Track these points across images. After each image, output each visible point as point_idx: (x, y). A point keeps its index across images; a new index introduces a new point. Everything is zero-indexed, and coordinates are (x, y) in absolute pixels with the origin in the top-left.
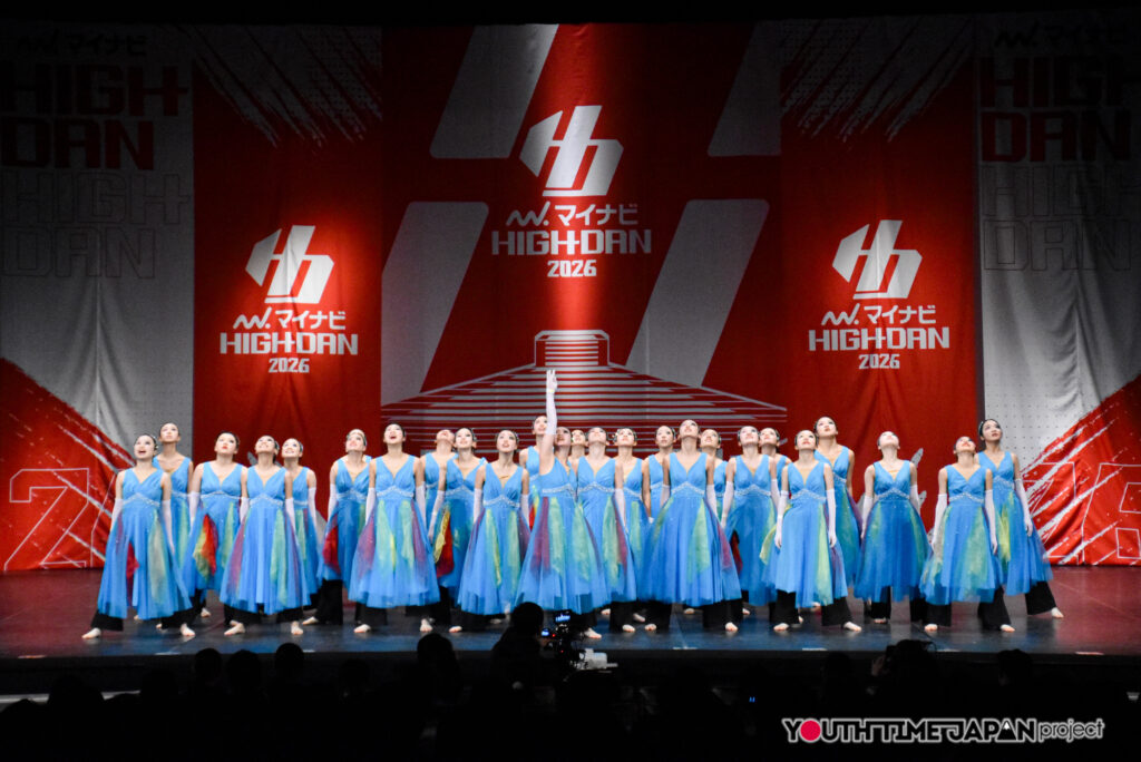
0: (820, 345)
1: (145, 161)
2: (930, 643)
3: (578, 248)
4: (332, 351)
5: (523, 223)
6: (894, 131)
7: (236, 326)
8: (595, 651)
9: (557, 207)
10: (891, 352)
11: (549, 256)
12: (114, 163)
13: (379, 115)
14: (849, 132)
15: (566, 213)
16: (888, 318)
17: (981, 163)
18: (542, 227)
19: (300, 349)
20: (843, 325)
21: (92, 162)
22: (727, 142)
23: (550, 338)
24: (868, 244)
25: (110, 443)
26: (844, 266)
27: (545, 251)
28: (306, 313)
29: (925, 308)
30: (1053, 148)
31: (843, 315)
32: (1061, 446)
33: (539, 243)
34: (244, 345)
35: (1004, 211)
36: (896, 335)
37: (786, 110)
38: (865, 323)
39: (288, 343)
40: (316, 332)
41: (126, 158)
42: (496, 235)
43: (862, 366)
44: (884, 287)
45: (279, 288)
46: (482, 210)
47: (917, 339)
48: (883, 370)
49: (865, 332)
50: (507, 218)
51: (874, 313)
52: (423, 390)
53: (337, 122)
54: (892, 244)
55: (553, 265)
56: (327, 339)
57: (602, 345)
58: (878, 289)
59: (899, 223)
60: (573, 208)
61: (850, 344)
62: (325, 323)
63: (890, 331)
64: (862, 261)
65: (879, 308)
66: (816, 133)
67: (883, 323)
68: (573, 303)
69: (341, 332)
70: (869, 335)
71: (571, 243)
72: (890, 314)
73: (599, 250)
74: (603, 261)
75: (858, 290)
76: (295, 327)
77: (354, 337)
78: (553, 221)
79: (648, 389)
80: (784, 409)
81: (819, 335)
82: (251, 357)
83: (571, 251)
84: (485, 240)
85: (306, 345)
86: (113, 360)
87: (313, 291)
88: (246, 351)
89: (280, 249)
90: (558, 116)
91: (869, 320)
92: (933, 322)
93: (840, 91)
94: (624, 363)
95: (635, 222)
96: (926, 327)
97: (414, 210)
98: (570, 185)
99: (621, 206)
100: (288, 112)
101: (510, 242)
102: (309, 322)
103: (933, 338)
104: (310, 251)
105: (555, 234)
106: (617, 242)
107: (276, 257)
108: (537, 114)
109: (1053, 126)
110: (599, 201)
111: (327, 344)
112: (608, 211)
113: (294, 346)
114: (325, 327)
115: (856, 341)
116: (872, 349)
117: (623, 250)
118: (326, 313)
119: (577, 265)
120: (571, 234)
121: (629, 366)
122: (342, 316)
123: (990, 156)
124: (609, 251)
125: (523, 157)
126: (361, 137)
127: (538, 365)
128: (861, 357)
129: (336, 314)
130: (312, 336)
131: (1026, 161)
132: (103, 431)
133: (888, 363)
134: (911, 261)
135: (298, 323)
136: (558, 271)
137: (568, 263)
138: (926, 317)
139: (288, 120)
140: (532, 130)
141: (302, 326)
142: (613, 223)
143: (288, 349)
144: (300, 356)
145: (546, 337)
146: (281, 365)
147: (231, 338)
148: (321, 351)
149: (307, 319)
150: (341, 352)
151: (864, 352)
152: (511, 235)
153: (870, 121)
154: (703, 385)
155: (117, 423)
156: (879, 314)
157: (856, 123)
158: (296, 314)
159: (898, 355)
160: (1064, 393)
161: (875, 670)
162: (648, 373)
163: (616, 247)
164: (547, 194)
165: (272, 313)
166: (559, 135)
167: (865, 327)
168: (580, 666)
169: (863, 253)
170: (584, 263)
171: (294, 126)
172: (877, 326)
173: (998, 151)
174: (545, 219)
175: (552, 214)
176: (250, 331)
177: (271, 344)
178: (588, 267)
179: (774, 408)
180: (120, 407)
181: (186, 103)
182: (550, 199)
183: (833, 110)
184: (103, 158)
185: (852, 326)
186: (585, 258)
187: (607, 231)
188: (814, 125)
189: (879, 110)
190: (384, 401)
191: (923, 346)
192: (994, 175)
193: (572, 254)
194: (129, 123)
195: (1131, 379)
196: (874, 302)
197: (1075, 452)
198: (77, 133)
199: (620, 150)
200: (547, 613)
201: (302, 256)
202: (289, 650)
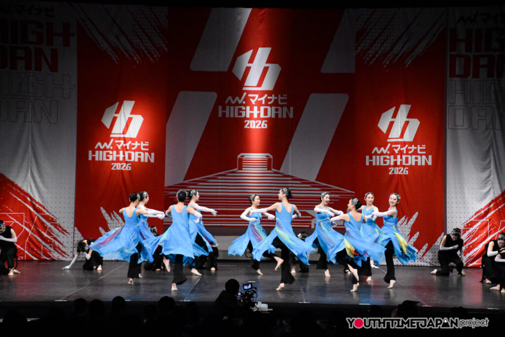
0: (371, 163)
1: (54, 68)
2: (419, 302)
3: (259, 115)
4: (142, 160)
5: (233, 102)
6: (409, 62)
7: (96, 147)
8: (262, 303)
9: (250, 95)
10: (404, 166)
11: (245, 118)
12: (38, 68)
13: (166, 49)
14: (387, 63)
15: (253, 98)
16: (403, 150)
17: (448, 78)
18: (242, 104)
19: (127, 159)
20: (382, 154)
21: (28, 67)
22: (329, 67)
23: (245, 157)
24: (394, 116)
25: (35, 201)
26: (383, 126)
27: (243, 116)
28: (130, 142)
29: (421, 146)
30: (483, 72)
31: (382, 149)
32: (483, 212)
33: (240, 112)
34: (100, 156)
35: (459, 101)
36: (407, 159)
37: (358, 52)
38: (392, 152)
39: (121, 156)
40: (134, 151)
41: (44, 66)
42: (220, 107)
43: (390, 173)
44: (402, 136)
45: (117, 130)
46: (213, 96)
47: (417, 160)
48: (400, 175)
49: (392, 157)
50: (225, 100)
51: (396, 148)
52: (185, 180)
53: (146, 52)
54: (406, 116)
55: (247, 122)
56: (140, 155)
57: (269, 160)
58: (399, 137)
59: (409, 106)
60: (257, 96)
61: (385, 162)
62: (139, 147)
63: (404, 157)
64: (392, 124)
65: (399, 146)
66: (371, 63)
67: (401, 153)
68: (256, 140)
69: (147, 151)
70: (394, 159)
71: (255, 112)
72: (404, 149)
73: (269, 116)
74: (270, 121)
75: (389, 137)
76: (124, 149)
77: (153, 154)
78: (247, 102)
79: (290, 182)
80: (354, 192)
81: (371, 158)
82: (103, 162)
83: (255, 116)
84: (215, 110)
85: (130, 157)
86: (37, 162)
88: (101, 159)
89: (118, 112)
90: (250, 52)
91: (394, 151)
92: (425, 153)
93: (383, 43)
94: (279, 170)
95: (286, 103)
96: (421, 155)
97: (182, 94)
98: (256, 85)
99: (279, 96)
100: (122, 46)
101: (227, 111)
102: (131, 146)
103: (424, 160)
104: (132, 113)
105: (248, 107)
106: (277, 112)
107: (116, 115)
108: (241, 50)
109: (484, 61)
110: (269, 93)
111: (139, 157)
112: (273, 98)
113: (124, 158)
114: (139, 149)
115: (388, 161)
116: (395, 165)
117: (280, 116)
118: (139, 142)
119: (258, 122)
120: (256, 108)
121: (281, 171)
122: (147, 144)
123: (453, 75)
124: (273, 116)
125: (234, 71)
126: (157, 59)
127: (239, 169)
128: (390, 169)
129: (144, 143)
130: (133, 153)
131: (470, 77)
132: (32, 196)
133: (402, 172)
134: (415, 124)
135: (126, 147)
136: (249, 125)
137: (254, 122)
138: (421, 150)
139: (123, 51)
140: (238, 58)
141: (128, 148)
142: (275, 103)
143: (121, 159)
144: (127, 162)
145: (243, 156)
146: (118, 167)
147: (94, 153)
148: (137, 160)
149: (130, 145)
150: (146, 161)
151: (392, 166)
152: (227, 108)
153: (397, 59)
154: (316, 180)
155: (39, 192)
156: (399, 149)
157: (391, 58)
158: (125, 143)
159: (407, 168)
160: (485, 187)
162: (290, 174)
163: (277, 115)
164: (244, 89)
165: (114, 142)
166: (251, 61)
167: (392, 155)
168: (255, 309)
169: (393, 120)
170: (262, 122)
171: (126, 54)
172: (398, 154)
173: (457, 73)
174: (243, 100)
175: (247, 99)
176: (103, 150)
177: (113, 156)
178: (263, 124)
179: (349, 191)
180: (38, 180)
181: (73, 41)
182: (245, 91)
183: (380, 52)
184: (33, 65)
185: (386, 154)
186: (262, 119)
187: (272, 107)
188: (371, 59)
189: (402, 52)
190: (166, 185)
191: (419, 164)
192: (454, 86)
193: (256, 118)
194: (46, 49)
196: (397, 143)
197: (490, 215)
198: (20, 53)
199: (280, 69)
200: (241, 285)
201: (128, 115)
202: (119, 300)
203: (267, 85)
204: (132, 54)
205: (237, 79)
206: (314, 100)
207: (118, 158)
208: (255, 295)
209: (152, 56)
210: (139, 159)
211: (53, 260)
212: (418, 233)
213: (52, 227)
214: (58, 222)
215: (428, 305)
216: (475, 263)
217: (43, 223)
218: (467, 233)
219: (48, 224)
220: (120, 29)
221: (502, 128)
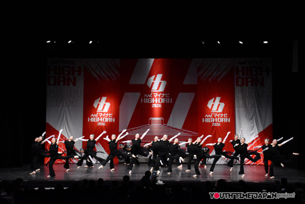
0: (205, 121)
1: (74, 84)
2: (226, 180)
3: (158, 102)
4: (110, 121)
5: (147, 97)
6: (219, 80)
7: (91, 116)
8: (160, 181)
9: (154, 94)
10: (218, 123)
11: (152, 103)
12: (68, 85)
13: (119, 76)
14: (211, 80)
15: (155, 95)
16: (218, 116)
17: (236, 86)
18: (151, 98)
19: (103, 121)
20: (209, 117)
21: (64, 84)
22: (187, 81)
24: (214, 102)
25: (66, 139)
26: (209, 105)
28: (105, 114)
29: (225, 114)
30: (250, 84)
31: (209, 115)
33: (150, 101)
34: (93, 120)
35: (240, 96)
36: (220, 119)
37: (198, 75)
38: (214, 117)
39: (101, 120)
40: (107, 117)
41: (71, 83)
42: (142, 99)
43: (213, 125)
44: (217, 110)
45: (100, 109)
48: (217, 126)
49: (213, 119)
50: (144, 96)
51: (215, 115)
53: (111, 77)
54: (219, 101)
56: (109, 119)
57: (162, 120)
59: (220, 98)
60: (157, 94)
61: (210, 121)
62: (108, 116)
63: (218, 119)
64: (213, 105)
65: (216, 114)
66: (204, 80)
67: (217, 117)
68: (157, 112)
69: (111, 117)
71: (156, 101)
72: (218, 115)
73: (162, 102)
74: (162, 104)
75: (212, 110)
76: (103, 117)
77: (114, 119)
79: (171, 129)
80: (198, 134)
81: (205, 119)
83: (156, 102)
84: (139, 100)
85: (105, 120)
86: (67, 123)
87: (106, 109)
88: (93, 121)
89: (100, 101)
90: (154, 76)
93: (208, 72)
94: (166, 124)
95: (169, 97)
96: (225, 118)
97: (126, 94)
99: (166, 94)
100: (102, 75)
101: (145, 100)
102: (105, 116)
103: (227, 120)
104: (106, 102)
105: (153, 99)
107: (99, 103)
108: (150, 75)
110: (162, 93)
112: (164, 94)
113: (102, 120)
114: (108, 117)
115: (212, 120)
116: (215, 122)
117: (166, 102)
118: (109, 114)
120: (156, 99)
121: (168, 124)
122: (112, 114)
123: (237, 85)
124: (164, 102)
125: (147, 84)
126: (116, 80)
127: (150, 124)
130: (106, 118)
131: (244, 86)
132: (65, 136)
134: (223, 105)
135: (103, 116)
136: (154, 106)
137: (156, 105)
138: (226, 116)
140: (149, 78)
141: (104, 116)
142: (165, 97)
143: (101, 121)
145: (151, 119)
146: (100, 124)
147: (90, 119)
150: (111, 121)
151: (213, 123)
152: (145, 99)
153: (214, 78)
154: (182, 128)
157: (212, 78)
158: (103, 114)
159: (220, 123)
160: (251, 131)
161: (216, 185)
162: (171, 126)
163: (165, 102)
164: (152, 91)
165: (98, 114)
166: (154, 80)
168: (157, 184)
169: (213, 103)
171: (103, 78)
173: (239, 84)
174: (152, 96)
175: (153, 95)
176: (94, 117)
177: (98, 120)
178: (160, 105)
179: (196, 133)
180: (68, 132)
181: (82, 73)
182: (152, 92)
183: (207, 76)
184: (66, 84)
185: (211, 117)
186: (159, 104)
187: (163, 99)
188: (204, 78)
189: (216, 76)
190: (120, 131)
191: (225, 121)
192: (237, 89)
193: (157, 103)
194: (72, 77)
195: (265, 129)
196: (215, 113)
197: (254, 143)
198: (62, 79)
199: (166, 83)
201: (104, 103)
202: (101, 180)
203: (161, 89)
204: (105, 78)
205: (149, 87)
206: (181, 95)
207: (100, 121)
208: (157, 178)
209: (114, 79)
211: (74, 163)
215: (230, 181)
216: (248, 163)
220: (101, 68)
221: (258, 107)
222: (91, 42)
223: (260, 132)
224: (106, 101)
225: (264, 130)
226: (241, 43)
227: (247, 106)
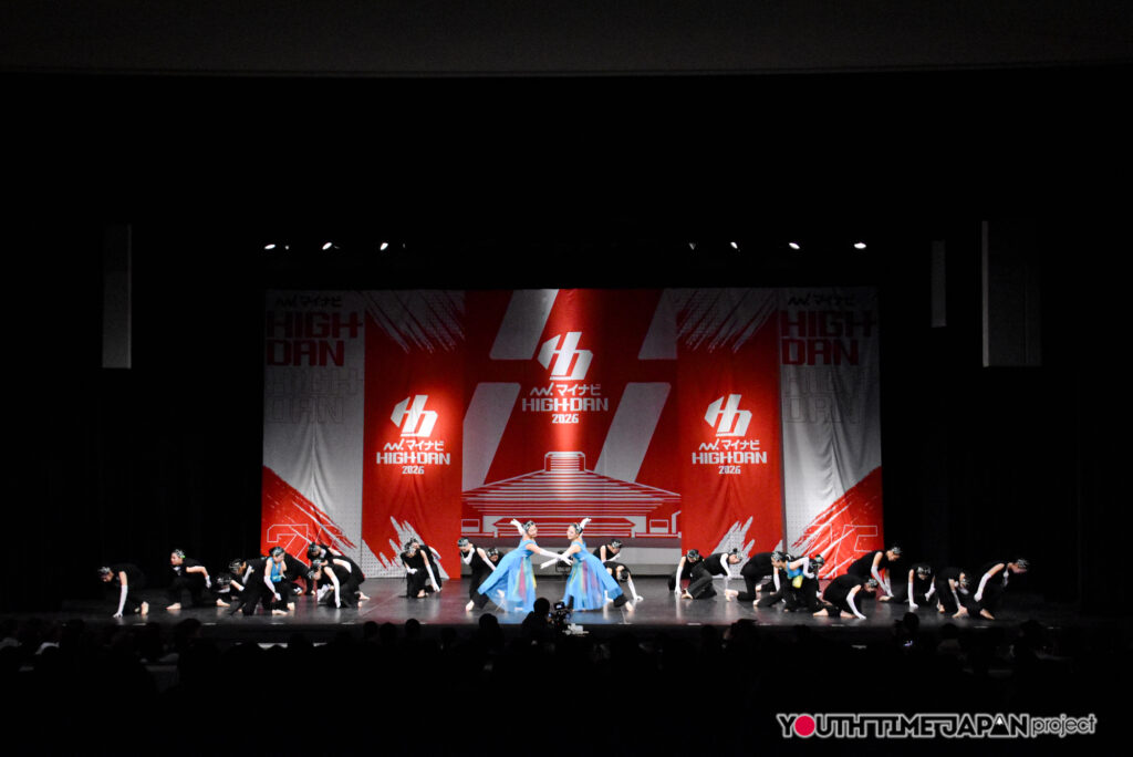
0: (698, 461)
1: (339, 362)
3: (569, 408)
4: (436, 462)
5: (539, 394)
6: (736, 348)
7: (385, 449)
8: (577, 625)
9: (558, 386)
10: (736, 465)
11: (553, 412)
12: (323, 363)
13: (463, 337)
14: (713, 347)
15: (562, 389)
17: (782, 365)
18: (549, 397)
19: (419, 461)
20: (710, 450)
21: (312, 363)
22: (648, 352)
23: (553, 456)
24: (723, 407)
25: (319, 510)
26: (710, 418)
28: (422, 442)
29: (754, 442)
30: (819, 358)
31: (710, 445)
32: (824, 516)
33: (548, 405)
34: (389, 459)
35: (794, 390)
36: (739, 457)
37: (680, 335)
38: (721, 448)
39: (413, 458)
40: (428, 452)
41: (330, 360)
42: (524, 400)
43: (720, 472)
44: (732, 430)
45: (408, 429)
46: (516, 388)
47: (749, 458)
48: (732, 474)
49: (722, 454)
50: (530, 392)
51: (726, 444)
52: (485, 483)
53: (440, 340)
54: (736, 407)
55: (555, 417)
56: (433, 456)
57: (581, 460)
58: (729, 431)
59: (740, 396)
60: (566, 386)
61: (714, 460)
62: (433, 447)
63: (735, 453)
64: (720, 416)
66: (695, 348)
67: (732, 449)
68: (566, 437)
69: (441, 452)
70: (724, 456)
71: (565, 405)
72: (735, 445)
73: (580, 409)
74: (582, 415)
75: (718, 431)
76: (416, 450)
77: (448, 455)
78: (555, 393)
80: (679, 495)
81: (698, 455)
82: (392, 466)
83: (565, 409)
84: (518, 404)
85: (422, 459)
86: (320, 466)
87: (427, 430)
88: (390, 462)
89: (409, 408)
91: (724, 448)
92: (758, 449)
93: (707, 327)
94: (593, 469)
95: (599, 394)
96: (754, 452)
97: (481, 387)
99: (592, 386)
100: (414, 335)
101: (532, 405)
102: (424, 447)
103: (758, 458)
104: (425, 409)
105: (556, 400)
106: (589, 405)
107: (407, 412)
108: (546, 336)
109: (819, 347)
110: (581, 383)
111: (433, 458)
112: (585, 388)
113: (416, 460)
114: (432, 450)
115: (717, 459)
116: (726, 463)
117: (593, 409)
118: (433, 442)
119: (568, 417)
120: (565, 400)
121: (595, 472)
122: (441, 443)
123: (786, 361)
124: (585, 409)
125: (540, 358)
126: (453, 348)
127: (547, 471)
128: (720, 467)
129: (438, 442)
130: (426, 454)
131: (805, 365)
132: (315, 504)
133: (734, 471)
134: (746, 416)
135: (418, 447)
136: (557, 420)
137: (563, 415)
138: (755, 446)
139: (415, 339)
140: (545, 344)
141: (420, 449)
142: (587, 395)
143: (413, 461)
144: (419, 465)
145: (551, 455)
146: (409, 470)
147: (382, 455)
149: (423, 445)
150: (441, 462)
151: (722, 465)
152: (533, 400)
153: (724, 343)
154: (637, 481)
155: (323, 500)
156: (729, 444)
157: (717, 343)
158: (417, 442)
159: (739, 467)
160: (826, 487)
162: (606, 475)
163: (589, 407)
164: (551, 378)
165: (405, 442)
166: (559, 347)
167: (722, 451)
168: (568, 633)
169: (721, 412)
170: (572, 416)
171: (417, 343)
172: (729, 451)
173: (791, 359)
174: (551, 392)
175: (555, 390)
176: (393, 452)
177: (404, 458)
178: (574, 418)
180: (324, 492)
181: (361, 331)
182: (554, 381)
183: (704, 336)
184: (318, 360)
185: (715, 451)
186: (573, 413)
187: (584, 399)
188: (695, 344)
189: (731, 334)
190: (464, 490)
191: (753, 462)
192: (789, 372)
193: (566, 411)
194: (332, 342)
195: (860, 479)
196: (727, 438)
197: (832, 519)
198: (305, 347)
199: (592, 355)
200: (551, 604)
201: (421, 411)
203: (579, 373)
204: (425, 343)
205: (544, 368)
206: (632, 391)
207: (409, 460)
208: (568, 616)
209: (447, 344)
210: (433, 461)
212: (753, 541)
213: (338, 540)
214: (343, 535)
217: (327, 536)
218: (808, 539)
219: (333, 537)
220: (411, 315)
221: (842, 422)
222: (384, 246)
223: (847, 489)
224: (427, 408)
225: (859, 485)
226: (795, 246)
227: (813, 419)
